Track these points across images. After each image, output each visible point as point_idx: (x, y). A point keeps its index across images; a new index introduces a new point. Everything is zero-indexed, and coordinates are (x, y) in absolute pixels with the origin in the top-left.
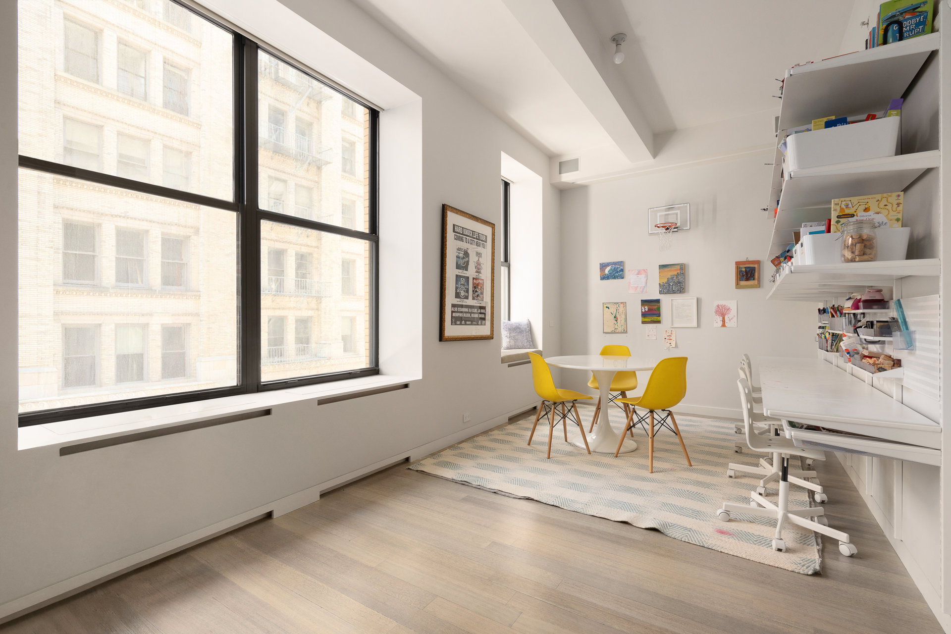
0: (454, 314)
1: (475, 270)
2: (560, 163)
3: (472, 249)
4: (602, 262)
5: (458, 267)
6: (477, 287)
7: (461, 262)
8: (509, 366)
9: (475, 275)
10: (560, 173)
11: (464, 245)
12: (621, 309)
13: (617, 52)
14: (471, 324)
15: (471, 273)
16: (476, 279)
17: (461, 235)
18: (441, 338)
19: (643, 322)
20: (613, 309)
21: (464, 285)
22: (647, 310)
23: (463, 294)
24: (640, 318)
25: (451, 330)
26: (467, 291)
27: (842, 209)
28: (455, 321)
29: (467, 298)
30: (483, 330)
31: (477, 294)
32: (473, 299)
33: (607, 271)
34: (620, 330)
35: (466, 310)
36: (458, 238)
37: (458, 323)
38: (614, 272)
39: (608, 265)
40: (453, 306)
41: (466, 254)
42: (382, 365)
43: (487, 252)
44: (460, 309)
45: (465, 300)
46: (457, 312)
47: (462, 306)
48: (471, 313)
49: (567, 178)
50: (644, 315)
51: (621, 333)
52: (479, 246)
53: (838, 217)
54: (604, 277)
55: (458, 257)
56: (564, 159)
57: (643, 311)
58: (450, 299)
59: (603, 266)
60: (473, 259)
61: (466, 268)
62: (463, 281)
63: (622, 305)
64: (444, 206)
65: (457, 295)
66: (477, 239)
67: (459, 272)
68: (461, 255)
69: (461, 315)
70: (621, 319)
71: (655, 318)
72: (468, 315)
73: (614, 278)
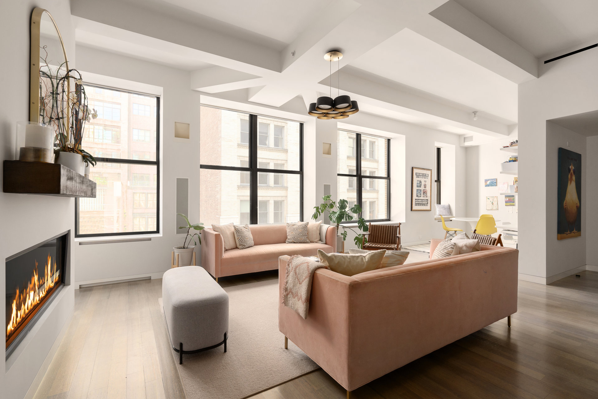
0: (416, 202)
1: (424, 187)
2: (464, 138)
3: (423, 180)
4: (485, 179)
5: (417, 187)
6: (425, 192)
7: (419, 185)
8: (438, 221)
9: (424, 189)
10: (464, 142)
11: (419, 179)
12: (495, 199)
13: (475, 117)
14: (422, 206)
15: (422, 188)
16: (424, 190)
17: (418, 175)
18: (411, 210)
19: (506, 205)
20: (491, 199)
21: (419, 192)
22: (508, 200)
23: (419, 195)
24: (504, 204)
25: (415, 207)
26: (421, 194)
27: (516, 180)
28: (416, 204)
29: (421, 197)
30: (428, 208)
31: (424, 195)
32: (423, 197)
33: (488, 183)
34: (494, 208)
35: (420, 201)
36: (417, 177)
37: (418, 205)
38: (493, 183)
39: (489, 180)
40: (416, 199)
41: (420, 182)
42: (391, 219)
43: (428, 180)
44: (418, 201)
45: (420, 197)
46: (417, 201)
47: (419, 200)
48: (422, 202)
49: (467, 144)
50: (506, 202)
51: (495, 210)
52: (426, 178)
53: (515, 181)
54: (487, 186)
55: (417, 183)
56: (466, 136)
57: (506, 200)
58: (415, 197)
59: (486, 181)
60: (423, 183)
61: (420, 187)
62: (419, 191)
63: (495, 198)
64: (412, 167)
65: (417, 196)
66: (424, 176)
67: (418, 188)
68: (419, 183)
69: (418, 202)
70: (495, 203)
71: (512, 204)
72: (421, 203)
73: (492, 186)
